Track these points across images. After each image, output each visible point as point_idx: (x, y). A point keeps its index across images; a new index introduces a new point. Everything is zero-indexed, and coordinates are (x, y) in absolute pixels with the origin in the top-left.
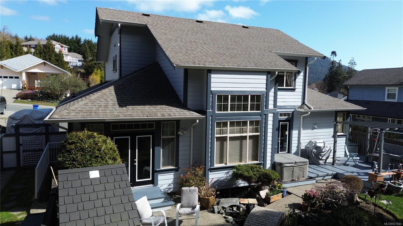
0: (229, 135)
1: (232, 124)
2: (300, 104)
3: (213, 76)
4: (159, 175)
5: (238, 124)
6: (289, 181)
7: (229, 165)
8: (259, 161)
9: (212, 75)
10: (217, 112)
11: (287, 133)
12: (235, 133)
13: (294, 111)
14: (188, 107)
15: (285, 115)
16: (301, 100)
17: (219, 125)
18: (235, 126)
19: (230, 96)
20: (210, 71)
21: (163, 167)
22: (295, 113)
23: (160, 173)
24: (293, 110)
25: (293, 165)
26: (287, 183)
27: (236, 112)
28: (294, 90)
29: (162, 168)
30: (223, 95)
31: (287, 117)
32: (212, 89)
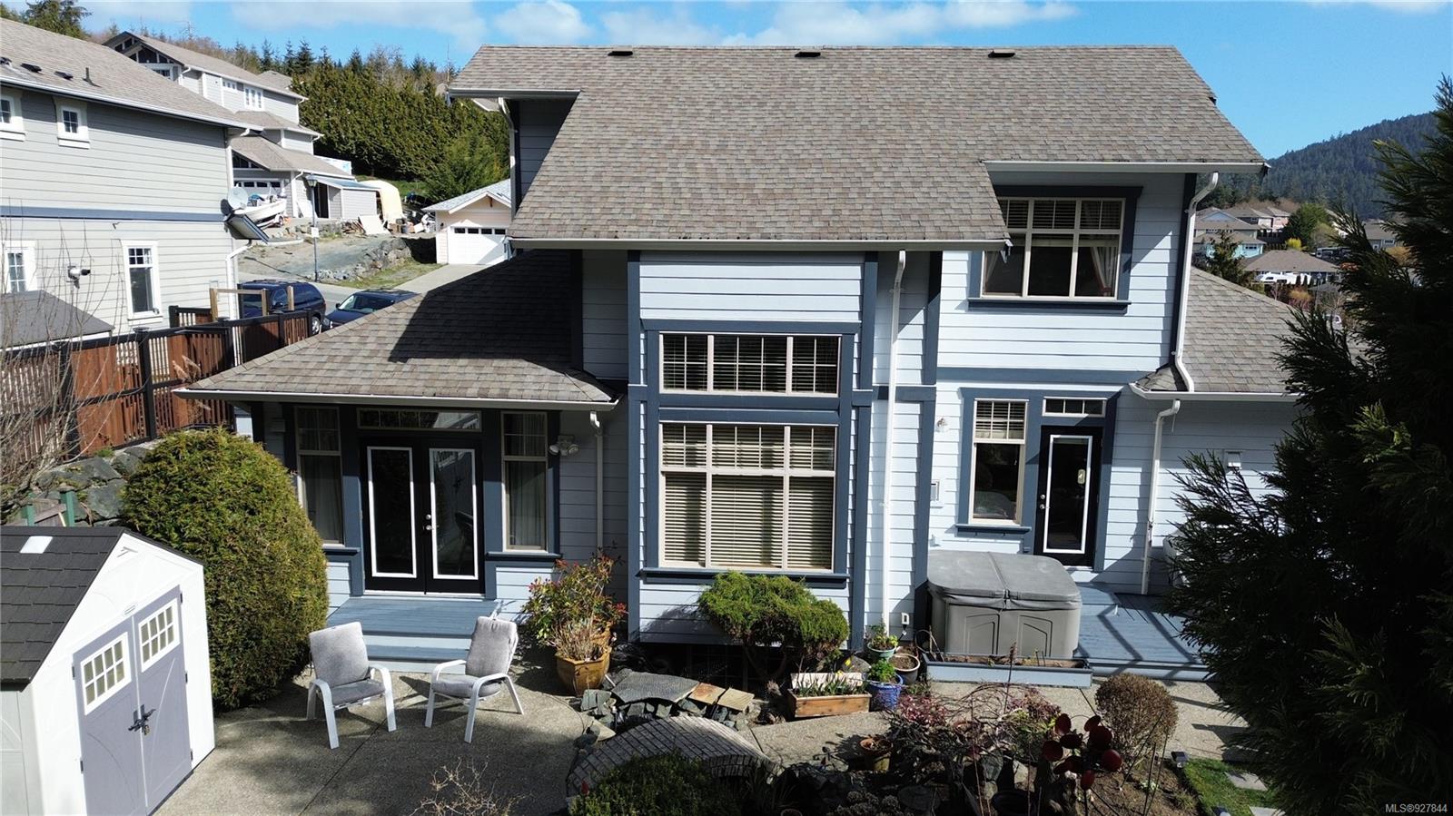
0: (710, 470)
1: (722, 433)
2: (1153, 365)
3: (644, 270)
4: (498, 569)
5: (748, 434)
6: (976, 660)
7: (711, 566)
8: (832, 571)
9: (641, 267)
10: (663, 390)
11: (1085, 477)
12: (736, 464)
13: (1119, 394)
14: (586, 367)
15: (1074, 406)
16: (1157, 351)
17: (672, 432)
18: (736, 442)
19: (711, 340)
20: (637, 254)
21: (512, 548)
22: (1122, 403)
23: (500, 563)
24: (1116, 389)
25: (995, 603)
26: (965, 664)
27: (738, 393)
28: (1120, 308)
29: (506, 550)
30: (688, 336)
31: (1084, 415)
32: (644, 315)
